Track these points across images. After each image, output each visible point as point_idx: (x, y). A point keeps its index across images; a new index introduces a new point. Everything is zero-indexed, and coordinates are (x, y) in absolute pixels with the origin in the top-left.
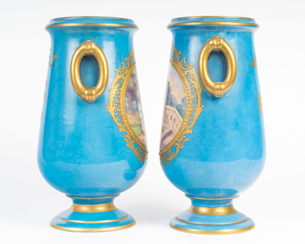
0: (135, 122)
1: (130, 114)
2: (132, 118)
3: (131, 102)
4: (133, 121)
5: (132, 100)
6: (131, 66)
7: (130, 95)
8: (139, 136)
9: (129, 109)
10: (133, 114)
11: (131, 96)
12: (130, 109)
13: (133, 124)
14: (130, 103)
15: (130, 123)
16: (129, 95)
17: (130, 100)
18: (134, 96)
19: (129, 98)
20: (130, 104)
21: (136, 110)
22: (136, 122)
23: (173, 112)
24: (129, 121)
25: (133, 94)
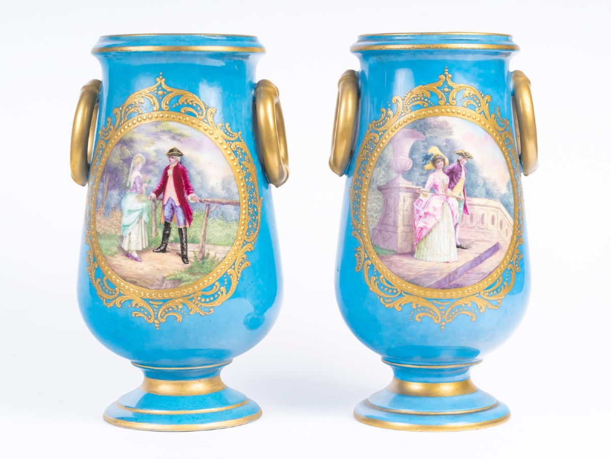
0: (106, 230)
1: (100, 213)
2: (101, 222)
3: (107, 192)
4: (103, 227)
5: (109, 189)
6: (122, 124)
7: (108, 178)
8: (109, 257)
9: (101, 205)
10: (104, 215)
11: (110, 180)
12: (103, 205)
13: (101, 233)
14: (105, 193)
15: (97, 229)
16: (106, 179)
17: (106, 188)
18: (116, 180)
19: (105, 183)
20: (105, 195)
21: (115, 208)
22: (108, 229)
23: (496, 209)
24: (97, 226)
25: (114, 177)
